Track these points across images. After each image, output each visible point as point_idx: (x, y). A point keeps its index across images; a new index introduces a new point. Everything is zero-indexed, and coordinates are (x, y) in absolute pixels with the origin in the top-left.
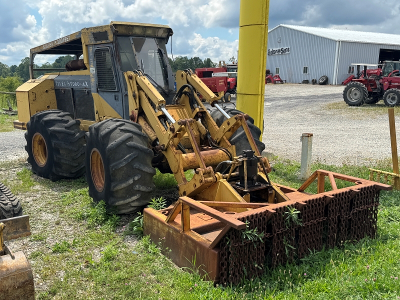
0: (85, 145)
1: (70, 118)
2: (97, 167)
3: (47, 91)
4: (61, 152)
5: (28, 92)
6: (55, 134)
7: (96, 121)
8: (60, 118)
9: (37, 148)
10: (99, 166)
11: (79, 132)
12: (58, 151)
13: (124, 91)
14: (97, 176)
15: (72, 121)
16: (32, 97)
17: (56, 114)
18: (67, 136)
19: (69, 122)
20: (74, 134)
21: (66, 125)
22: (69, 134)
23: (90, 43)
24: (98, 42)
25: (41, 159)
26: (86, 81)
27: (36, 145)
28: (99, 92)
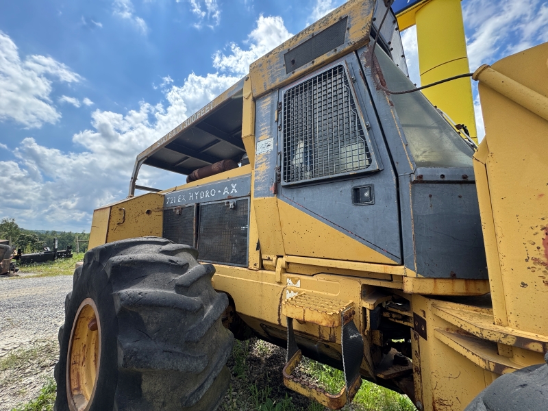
1: (192, 258)
3: (149, 212)
5: (111, 207)
7: (251, 266)
8: (166, 258)
9: (85, 340)
11: (213, 301)
12: (134, 382)
13: (410, 165)
15: (197, 267)
16: (117, 218)
17: (156, 247)
19: (190, 271)
21: (179, 278)
23: (268, 88)
24: (298, 72)
25: (89, 376)
26: (234, 182)
27: (84, 331)
28: (283, 191)
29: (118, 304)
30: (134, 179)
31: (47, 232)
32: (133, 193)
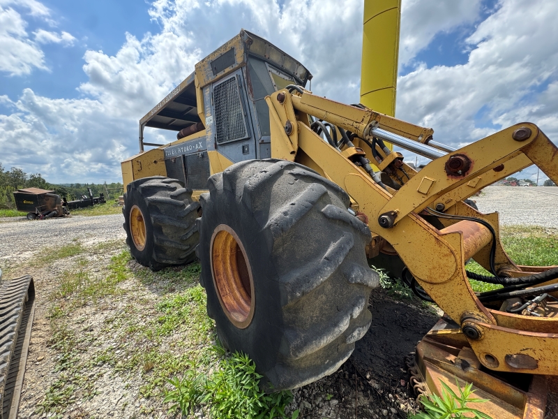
0: (200, 219)
1: (179, 185)
2: (225, 263)
3: (155, 162)
4: (164, 231)
5: (132, 160)
6: (155, 205)
8: (165, 185)
9: (137, 226)
10: (228, 261)
11: (190, 203)
12: (159, 230)
13: (258, 135)
14: (224, 282)
15: (180, 189)
16: (137, 167)
17: (160, 180)
18: (172, 208)
19: (177, 190)
20: (183, 206)
21: (172, 193)
22: (176, 205)
23: (207, 83)
24: (219, 75)
25: (142, 240)
26: (200, 141)
27: (135, 221)
28: (219, 147)
29: (147, 203)
30: (141, 138)
31: (72, 185)
32: (143, 149)
